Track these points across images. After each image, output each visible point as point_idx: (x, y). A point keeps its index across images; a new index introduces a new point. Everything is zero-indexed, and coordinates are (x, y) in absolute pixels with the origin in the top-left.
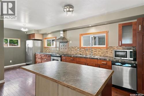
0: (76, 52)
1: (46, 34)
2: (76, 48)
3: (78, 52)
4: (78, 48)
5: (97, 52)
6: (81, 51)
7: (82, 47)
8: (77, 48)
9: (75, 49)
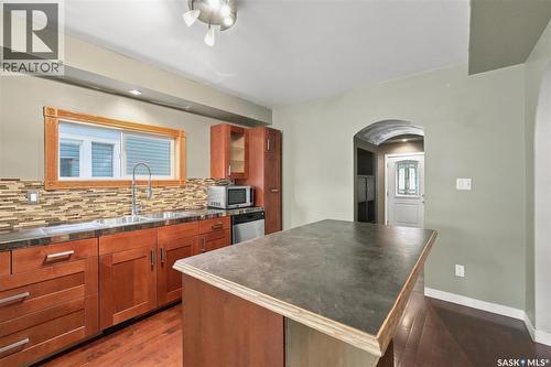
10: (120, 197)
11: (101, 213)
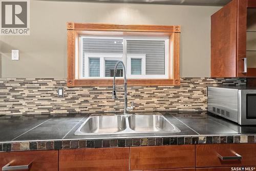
2: (45, 84)
3: (59, 101)
4: (59, 84)
5: (142, 98)
6: (73, 98)
7: (76, 78)
8: (51, 84)
9: (43, 88)
11: (103, 108)
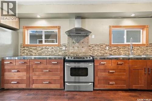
0: (102, 52)
1: (33, 19)
3: (107, 51)
5: (134, 50)
8: (104, 46)
9: (102, 47)
10: (126, 49)
11: (121, 54)
